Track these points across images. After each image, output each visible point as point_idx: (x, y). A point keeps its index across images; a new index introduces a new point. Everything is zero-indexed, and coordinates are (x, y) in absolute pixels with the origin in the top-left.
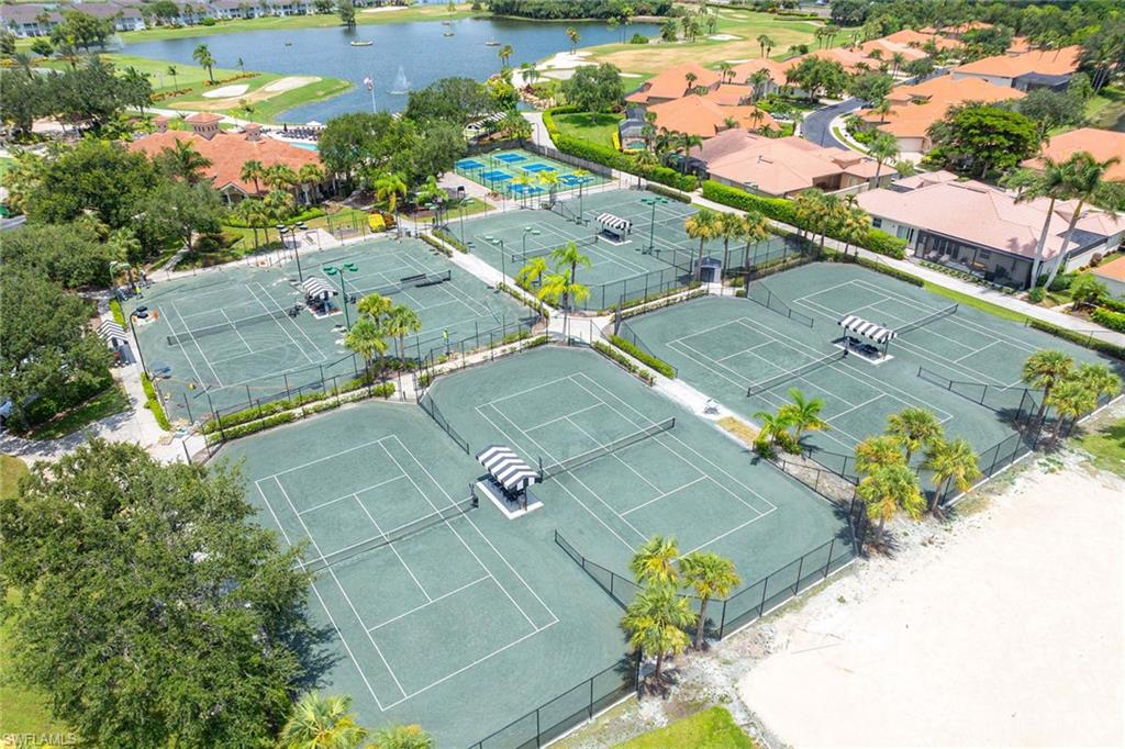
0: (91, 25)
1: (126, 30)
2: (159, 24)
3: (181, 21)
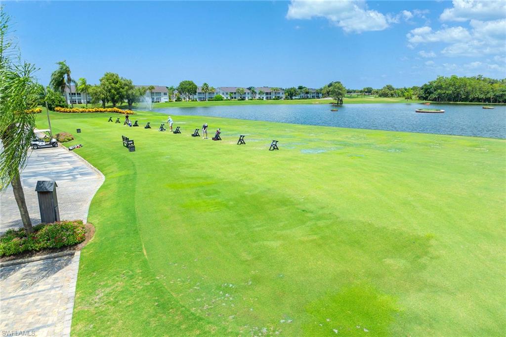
0: (123, 88)
1: (153, 102)
2: (178, 100)
3: (196, 98)
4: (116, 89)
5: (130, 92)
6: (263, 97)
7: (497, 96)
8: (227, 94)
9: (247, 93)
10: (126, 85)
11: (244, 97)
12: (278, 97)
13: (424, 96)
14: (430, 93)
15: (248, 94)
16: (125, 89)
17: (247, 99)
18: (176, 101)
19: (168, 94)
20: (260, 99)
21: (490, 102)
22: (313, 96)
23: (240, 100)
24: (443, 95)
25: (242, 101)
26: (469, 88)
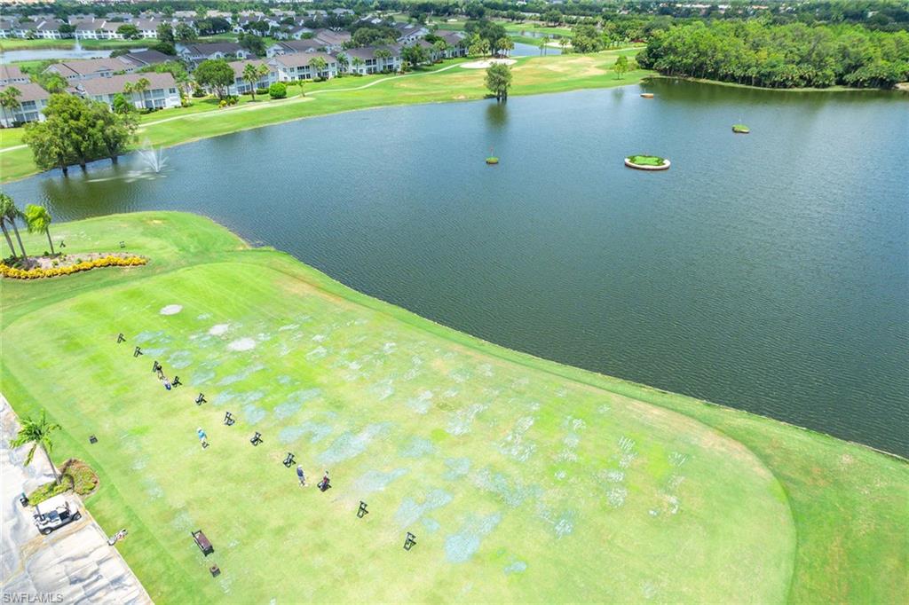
0: (93, 126)
1: (151, 110)
2: (199, 94)
3: (233, 90)
4: (80, 131)
5: (108, 132)
6: (361, 71)
7: (763, 75)
8: (292, 70)
9: (330, 65)
10: (97, 117)
11: (326, 73)
12: (390, 67)
13: (648, 62)
14: (656, 56)
15: (333, 65)
16: (98, 127)
17: (331, 75)
18: (194, 96)
19: (177, 90)
20: (355, 74)
21: (751, 85)
22: (453, 54)
23: (319, 81)
24: (678, 64)
25: (323, 82)
26: (720, 56)
